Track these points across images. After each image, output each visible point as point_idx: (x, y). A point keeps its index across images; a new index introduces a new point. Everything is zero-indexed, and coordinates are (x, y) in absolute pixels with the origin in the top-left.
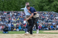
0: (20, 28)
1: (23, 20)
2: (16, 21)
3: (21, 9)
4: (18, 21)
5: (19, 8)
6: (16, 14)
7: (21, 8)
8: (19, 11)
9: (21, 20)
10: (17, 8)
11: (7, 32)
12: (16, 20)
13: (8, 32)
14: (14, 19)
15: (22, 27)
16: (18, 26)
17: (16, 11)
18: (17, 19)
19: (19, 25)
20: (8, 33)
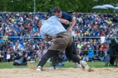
0: (91, 53)
1: (99, 34)
2: (81, 36)
3: (93, 8)
4: (85, 37)
5: (89, 6)
6: (81, 19)
7: (94, 6)
8: (89, 12)
9: (94, 34)
10: (84, 6)
11: (60, 64)
12: (83, 35)
13: (63, 63)
14: (78, 33)
15: (97, 51)
16: (86, 50)
17: (83, 14)
18: (85, 33)
19: (89, 46)
20: (63, 65)
